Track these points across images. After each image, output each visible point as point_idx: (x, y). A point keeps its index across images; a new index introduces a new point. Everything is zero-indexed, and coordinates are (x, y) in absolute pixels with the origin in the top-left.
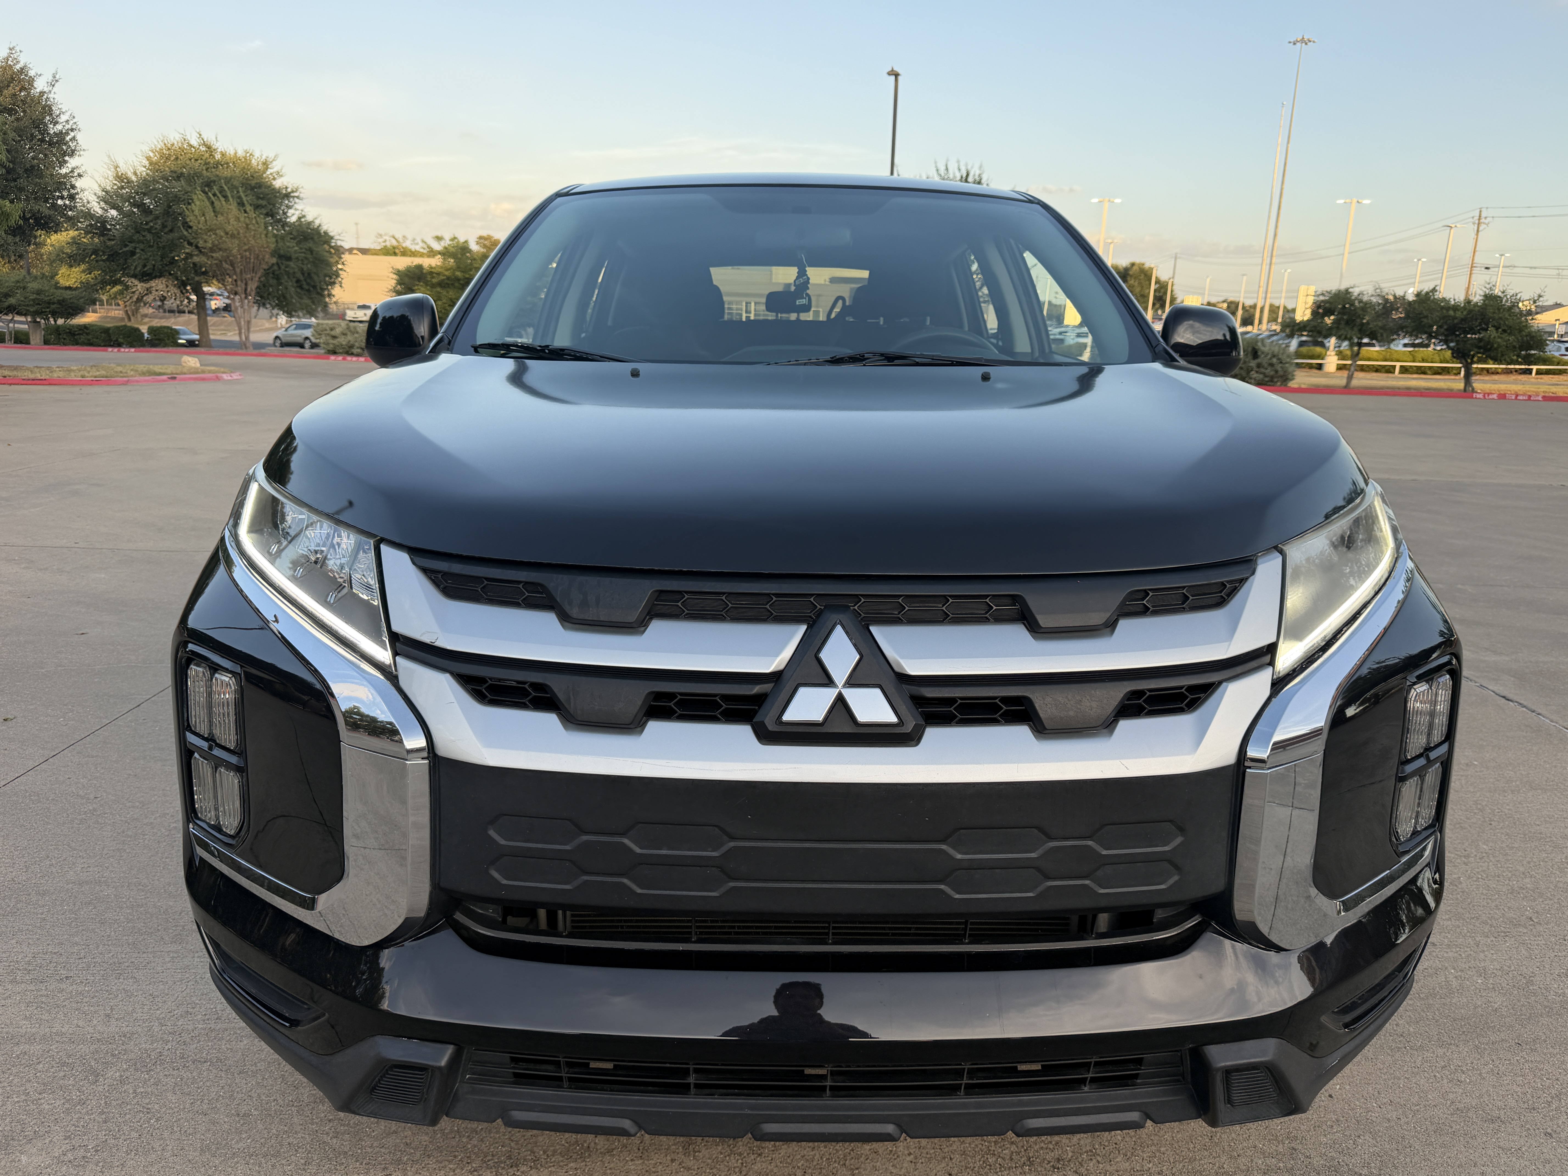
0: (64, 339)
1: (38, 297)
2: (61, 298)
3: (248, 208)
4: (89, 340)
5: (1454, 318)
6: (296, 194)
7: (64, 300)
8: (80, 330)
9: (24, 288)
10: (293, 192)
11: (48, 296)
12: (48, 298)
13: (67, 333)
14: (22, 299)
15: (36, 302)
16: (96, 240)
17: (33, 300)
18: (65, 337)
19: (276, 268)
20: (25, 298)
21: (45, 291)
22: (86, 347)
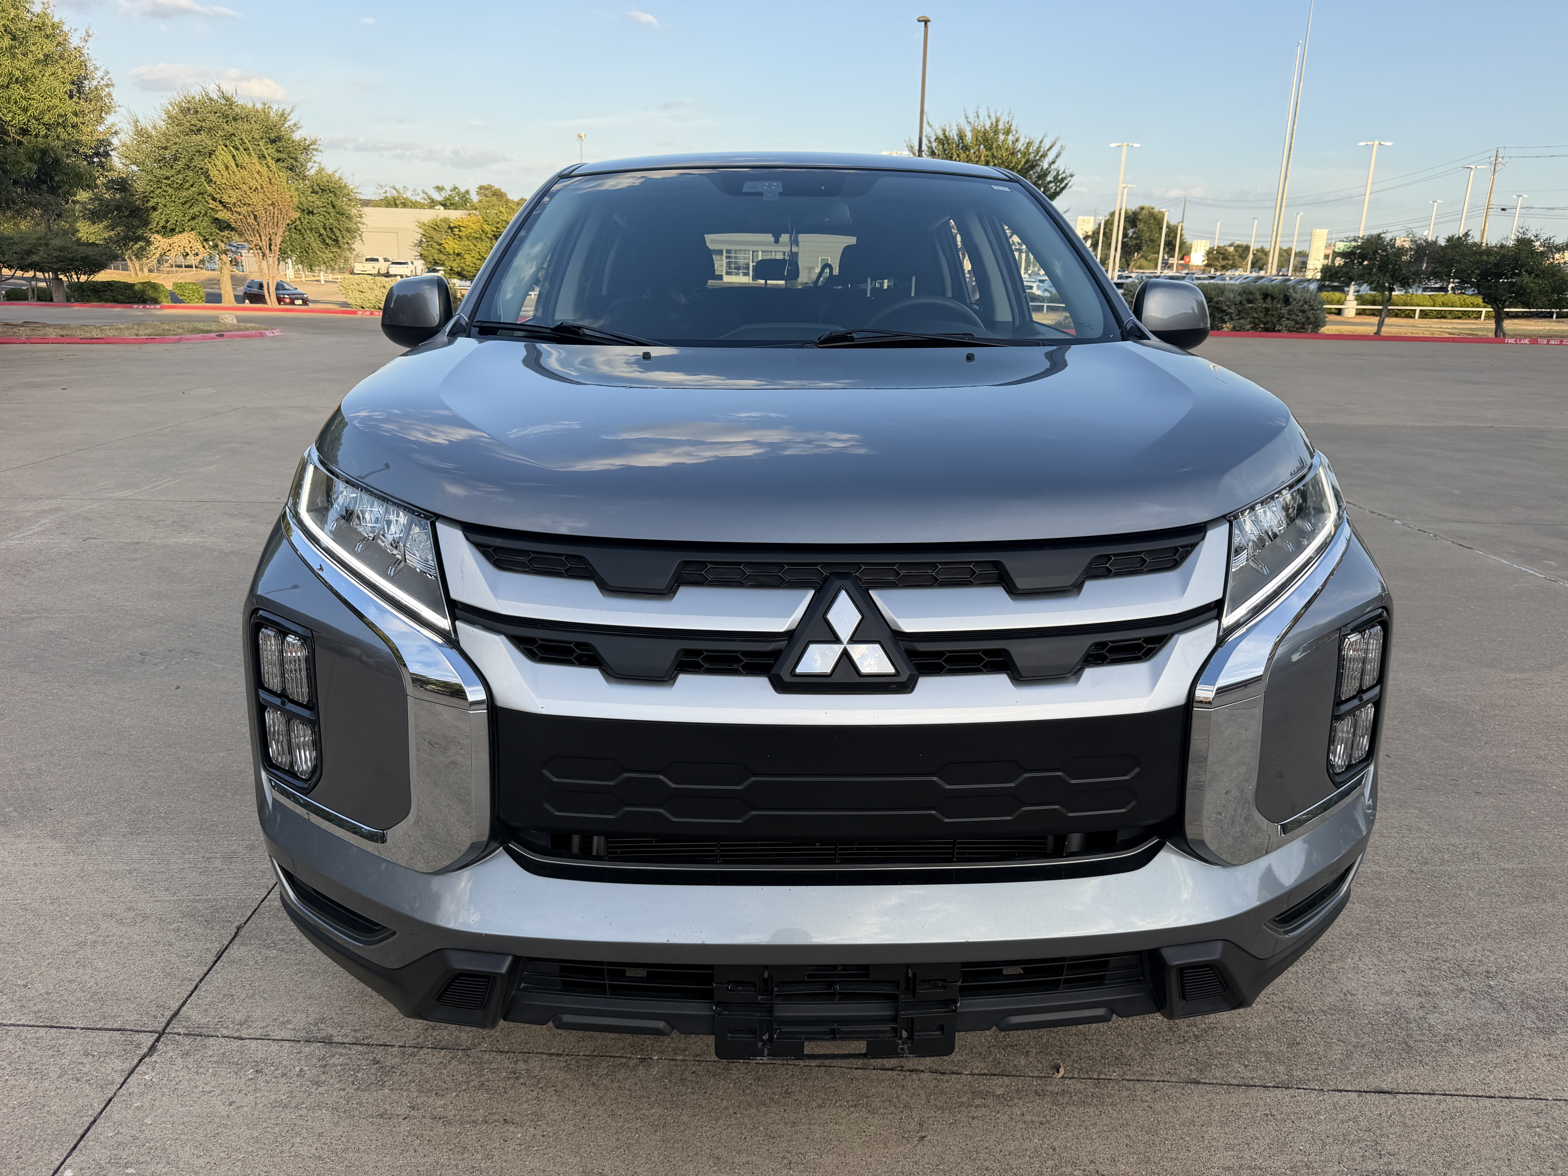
0: (88, 296)
1: (61, 254)
2: (85, 255)
3: (271, 162)
4: (114, 297)
5: (1488, 263)
6: (315, 147)
7: (87, 257)
8: (104, 286)
9: (47, 245)
10: (311, 145)
11: (72, 253)
12: (72, 255)
13: (91, 290)
14: (46, 256)
15: (60, 259)
16: (118, 196)
17: (56, 257)
18: (89, 294)
19: (298, 222)
20: (48, 256)
21: (68, 247)
22: (110, 304)
